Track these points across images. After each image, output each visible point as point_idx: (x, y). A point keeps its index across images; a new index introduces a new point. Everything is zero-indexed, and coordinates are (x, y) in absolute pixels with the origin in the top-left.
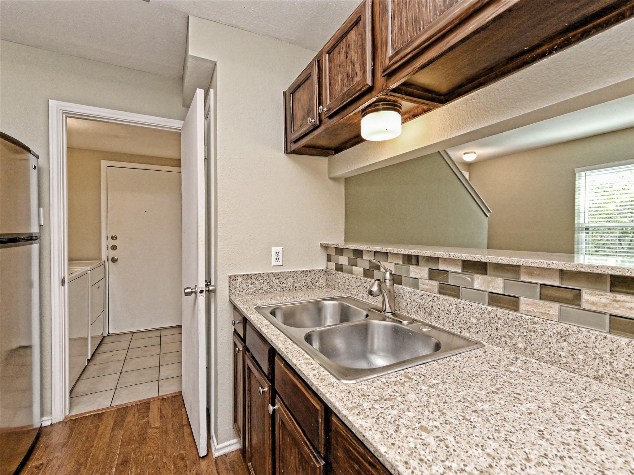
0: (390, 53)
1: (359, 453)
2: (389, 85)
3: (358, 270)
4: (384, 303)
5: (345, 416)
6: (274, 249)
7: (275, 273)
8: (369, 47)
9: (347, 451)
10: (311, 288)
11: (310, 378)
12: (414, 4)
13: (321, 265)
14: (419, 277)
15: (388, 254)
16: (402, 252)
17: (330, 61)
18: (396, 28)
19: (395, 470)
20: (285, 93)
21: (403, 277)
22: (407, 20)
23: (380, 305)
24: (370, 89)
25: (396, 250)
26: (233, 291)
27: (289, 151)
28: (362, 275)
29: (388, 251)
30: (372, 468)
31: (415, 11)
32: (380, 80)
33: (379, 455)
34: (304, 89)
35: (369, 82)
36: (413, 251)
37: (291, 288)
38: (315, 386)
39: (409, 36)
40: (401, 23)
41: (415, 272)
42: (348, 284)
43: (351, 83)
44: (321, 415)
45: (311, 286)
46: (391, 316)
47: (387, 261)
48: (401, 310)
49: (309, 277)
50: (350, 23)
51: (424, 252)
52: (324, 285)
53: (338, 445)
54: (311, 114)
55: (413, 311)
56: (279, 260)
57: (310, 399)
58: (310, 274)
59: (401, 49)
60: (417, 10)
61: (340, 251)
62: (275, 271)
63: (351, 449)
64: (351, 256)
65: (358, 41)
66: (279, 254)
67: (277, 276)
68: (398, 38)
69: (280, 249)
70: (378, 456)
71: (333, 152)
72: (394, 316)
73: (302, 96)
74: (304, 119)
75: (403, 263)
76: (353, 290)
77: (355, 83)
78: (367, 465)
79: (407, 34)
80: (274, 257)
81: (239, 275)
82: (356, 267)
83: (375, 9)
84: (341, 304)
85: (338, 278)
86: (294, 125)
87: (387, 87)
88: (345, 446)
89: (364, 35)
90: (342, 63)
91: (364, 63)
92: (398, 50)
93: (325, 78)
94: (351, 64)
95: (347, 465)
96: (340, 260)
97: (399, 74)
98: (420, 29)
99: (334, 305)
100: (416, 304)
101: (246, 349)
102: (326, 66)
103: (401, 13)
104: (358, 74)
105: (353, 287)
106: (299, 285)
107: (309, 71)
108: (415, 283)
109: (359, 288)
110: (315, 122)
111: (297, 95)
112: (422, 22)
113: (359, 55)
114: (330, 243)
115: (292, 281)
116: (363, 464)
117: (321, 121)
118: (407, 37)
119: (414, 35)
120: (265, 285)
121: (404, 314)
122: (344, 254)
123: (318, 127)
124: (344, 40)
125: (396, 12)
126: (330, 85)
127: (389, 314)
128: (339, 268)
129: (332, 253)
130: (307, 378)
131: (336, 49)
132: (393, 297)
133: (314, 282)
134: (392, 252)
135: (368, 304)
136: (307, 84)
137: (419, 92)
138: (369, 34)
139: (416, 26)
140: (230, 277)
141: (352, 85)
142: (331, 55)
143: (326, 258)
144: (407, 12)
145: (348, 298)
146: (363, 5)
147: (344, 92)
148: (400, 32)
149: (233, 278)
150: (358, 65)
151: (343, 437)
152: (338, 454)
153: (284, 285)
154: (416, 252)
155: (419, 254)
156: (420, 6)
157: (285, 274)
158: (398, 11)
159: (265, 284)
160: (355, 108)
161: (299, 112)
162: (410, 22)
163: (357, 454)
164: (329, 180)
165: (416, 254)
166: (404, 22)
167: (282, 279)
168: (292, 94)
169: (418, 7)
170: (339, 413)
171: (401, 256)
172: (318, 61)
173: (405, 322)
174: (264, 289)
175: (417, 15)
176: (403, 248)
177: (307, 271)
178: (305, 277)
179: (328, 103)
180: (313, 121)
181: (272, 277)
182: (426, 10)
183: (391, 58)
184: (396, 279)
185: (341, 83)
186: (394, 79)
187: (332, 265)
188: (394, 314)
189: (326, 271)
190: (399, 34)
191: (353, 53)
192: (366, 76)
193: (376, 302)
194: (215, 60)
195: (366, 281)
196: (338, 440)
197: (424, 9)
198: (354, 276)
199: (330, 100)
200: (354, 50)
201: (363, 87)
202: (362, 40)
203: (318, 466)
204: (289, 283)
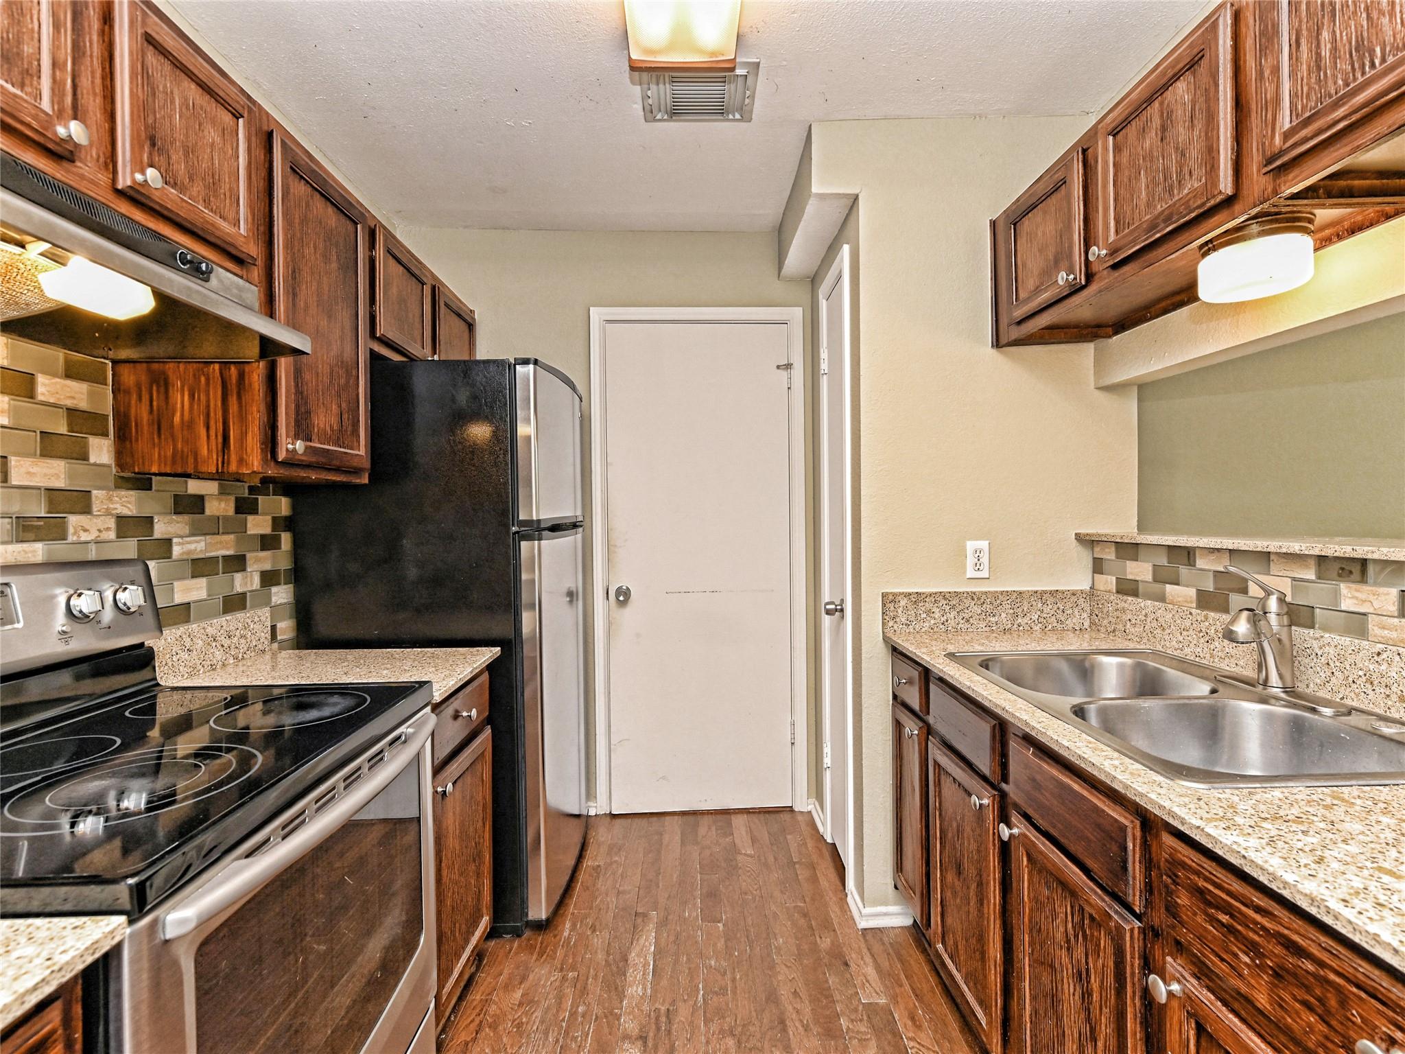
0: (1285, 121)
1: (1229, 893)
2: (1283, 188)
3: (1183, 593)
4: (1261, 665)
5: (1198, 827)
6: (971, 545)
7: (974, 593)
8: (1226, 114)
9: (1200, 893)
10: (1053, 629)
11: (1107, 769)
12: (1355, 13)
13: (1080, 580)
14: (1371, 610)
15: (1272, 557)
16: (1316, 552)
17: (1117, 149)
18: (1305, 67)
19: (1319, 907)
20: (994, 224)
21: (1317, 611)
22: (1334, 49)
23: (1250, 673)
24: (1229, 201)
25: (1295, 547)
26: (891, 624)
27: (1003, 340)
28: (1194, 605)
29: (1271, 549)
30: (1263, 916)
31: (1359, 26)
32: (1257, 180)
33: (1281, 886)
34: (1045, 212)
35: (1226, 185)
36: (1350, 548)
37: (1010, 626)
38: (1121, 782)
39: (1340, 82)
40: (1318, 55)
41: (1357, 598)
42: (1155, 624)
43: (1176, 192)
44: (1134, 835)
45: (1055, 624)
46: (1283, 696)
47: (1268, 574)
48: (1312, 685)
49: (1050, 607)
50: (1173, 67)
51: (1385, 550)
52: (1087, 624)
53: (1177, 884)
54: (1066, 263)
55: (1349, 689)
56: (981, 568)
57: (1106, 809)
58: (1051, 600)
59: (1318, 111)
60: (1365, 23)
61: (1128, 550)
62: (974, 590)
63: (1211, 888)
64: (1163, 561)
65: (1194, 103)
66: (981, 555)
67: (979, 599)
68: (1310, 88)
69: (984, 544)
70: (1279, 888)
71: (1110, 330)
72: (1289, 696)
73: (1041, 226)
74: (1048, 273)
75: (1319, 577)
76: (1167, 637)
77: (1186, 191)
78: (1251, 913)
79: (1335, 77)
80: (970, 561)
81: (901, 594)
82: (1176, 587)
83: (1243, 30)
84: (1139, 665)
85: (1124, 610)
86: (1020, 288)
87: (1275, 192)
88: (1196, 885)
89: (1212, 89)
90: (1151, 151)
91: (1211, 152)
92: (1307, 114)
93: (1105, 186)
94: (1176, 153)
95: (1200, 919)
96: (1128, 570)
97: (1310, 163)
98: (1373, 65)
99: (1121, 666)
100: (1361, 673)
101: (928, 730)
102: (1106, 163)
103: (1318, 34)
104: (1195, 174)
105: (1168, 631)
106: (1026, 620)
107: (1059, 176)
108: (1357, 624)
109: (1185, 633)
110: (1075, 279)
111: (1026, 225)
112: (1378, 50)
113: (1196, 133)
114: (1101, 531)
115: (1012, 611)
116: (1240, 912)
117: (1090, 277)
118: (1335, 83)
119: (1355, 79)
120: (952, 616)
121: (1322, 694)
122: (1141, 556)
123: (1083, 288)
124: (1156, 104)
125: (1305, 32)
126: (1115, 200)
127: (1277, 692)
128: (1128, 588)
129: (1109, 554)
130: (1100, 770)
131: (1133, 123)
132: (1288, 656)
133: (1061, 617)
134: (1284, 550)
135: (1212, 669)
136: (1054, 200)
137: (1368, 182)
138: (1225, 88)
139: (1361, 58)
140: (884, 595)
141: (1176, 198)
142: (1119, 137)
143: (1090, 565)
144: (1334, 31)
145: (1156, 654)
146: (1210, 26)
147: (1156, 213)
148: (1313, 76)
149: (891, 597)
150: (1194, 153)
151: (1190, 869)
152: (1179, 901)
153: (993, 619)
154: (1361, 552)
155: (1369, 556)
156: (1375, 15)
157: (996, 595)
158: (1308, 30)
159: (954, 613)
160: (1185, 242)
161: (1032, 260)
162: (1343, 50)
163: (1224, 896)
164: (1098, 393)
165: (1360, 556)
166: (1326, 52)
167: (987, 607)
168: (1015, 225)
169: (1369, 17)
170: (1183, 824)
171: (1312, 562)
172: (1085, 152)
173: (1328, 711)
174: (952, 623)
175: (1365, 34)
176: (1319, 543)
177: (1045, 592)
178: (1040, 605)
179: (1112, 237)
180: (1072, 276)
181: (968, 602)
182: (1390, 21)
183: (1286, 136)
184: (1297, 615)
185: (1147, 194)
186: (1297, 176)
187: (1108, 582)
188: (1290, 691)
189: (1092, 593)
190: (1313, 80)
191: (1181, 129)
192: (1218, 176)
193: (1240, 662)
194: (856, 192)
195: (1206, 618)
196: (1177, 876)
197: (1385, 20)
198: (1171, 606)
199: (1117, 232)
200: (1185, 122)
201: (1208, 200)
202: (1207, 101)
203: (1127, 928)
204: (1003, 615)
